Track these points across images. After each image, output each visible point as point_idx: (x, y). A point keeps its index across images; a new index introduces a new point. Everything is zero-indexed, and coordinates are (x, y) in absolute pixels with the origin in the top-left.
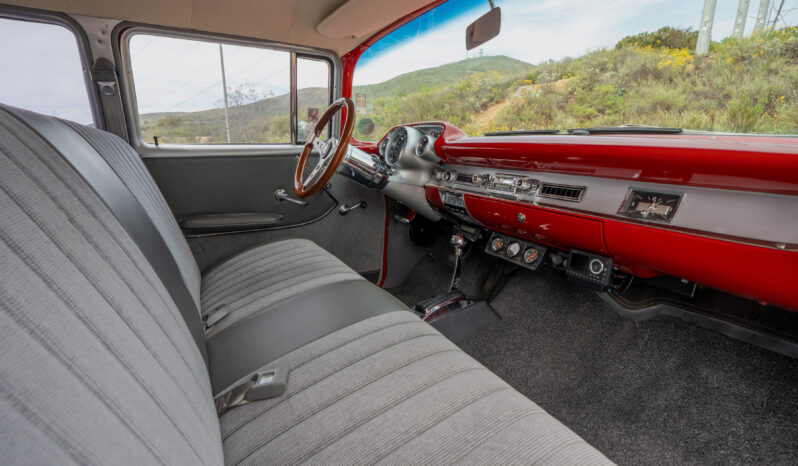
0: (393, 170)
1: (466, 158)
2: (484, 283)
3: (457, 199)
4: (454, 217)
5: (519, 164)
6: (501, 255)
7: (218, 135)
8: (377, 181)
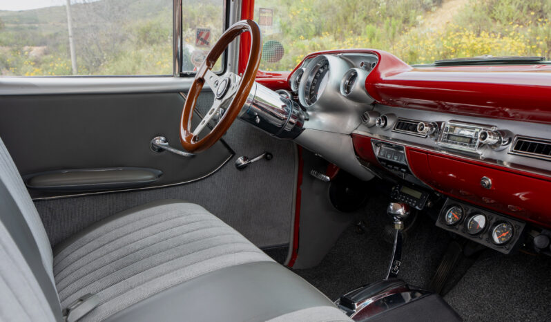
0: (310, 113)
1: (408, 100)
2: (437, 267)
3: (397, 154)
4: (392, 175)
5: (482, 110)
6: (459, 231)
7: (56, 45)
8: (289, 128)
